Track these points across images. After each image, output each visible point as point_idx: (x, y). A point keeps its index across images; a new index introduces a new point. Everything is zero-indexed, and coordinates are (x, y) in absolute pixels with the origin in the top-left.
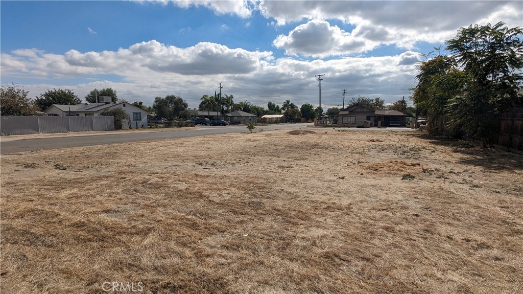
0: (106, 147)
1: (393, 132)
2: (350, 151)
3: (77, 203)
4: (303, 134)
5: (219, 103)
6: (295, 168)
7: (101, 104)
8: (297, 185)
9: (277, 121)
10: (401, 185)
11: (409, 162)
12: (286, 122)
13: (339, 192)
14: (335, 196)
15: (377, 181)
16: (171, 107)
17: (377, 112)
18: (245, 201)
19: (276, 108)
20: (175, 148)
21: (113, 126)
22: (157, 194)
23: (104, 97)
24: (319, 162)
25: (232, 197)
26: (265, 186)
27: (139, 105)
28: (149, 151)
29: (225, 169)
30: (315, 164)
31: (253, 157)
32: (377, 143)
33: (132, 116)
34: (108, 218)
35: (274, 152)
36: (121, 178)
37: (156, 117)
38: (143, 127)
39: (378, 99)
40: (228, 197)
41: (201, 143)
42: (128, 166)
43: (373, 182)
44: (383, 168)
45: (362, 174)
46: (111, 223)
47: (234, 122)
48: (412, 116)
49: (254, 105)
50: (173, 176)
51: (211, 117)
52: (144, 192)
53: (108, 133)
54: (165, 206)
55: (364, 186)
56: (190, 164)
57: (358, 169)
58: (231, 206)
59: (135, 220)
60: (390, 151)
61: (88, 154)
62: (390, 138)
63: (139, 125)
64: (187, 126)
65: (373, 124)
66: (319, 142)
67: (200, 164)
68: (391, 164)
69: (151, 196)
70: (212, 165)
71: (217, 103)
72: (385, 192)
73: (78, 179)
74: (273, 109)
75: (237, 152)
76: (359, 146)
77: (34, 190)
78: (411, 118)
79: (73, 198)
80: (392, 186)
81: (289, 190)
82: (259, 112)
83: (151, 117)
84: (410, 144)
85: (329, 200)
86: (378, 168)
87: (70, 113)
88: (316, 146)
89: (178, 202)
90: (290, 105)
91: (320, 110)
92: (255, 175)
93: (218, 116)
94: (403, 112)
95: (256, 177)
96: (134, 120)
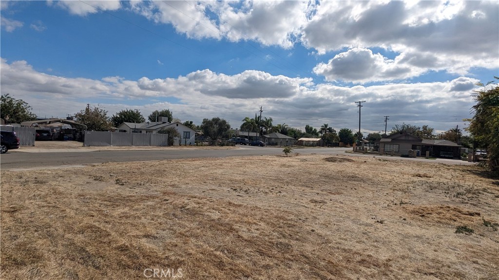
0: (158, 163)
1: (445, 165)
2: (391, 186)
3: (126, 223)
4: (340, 161)
5: (259, 125)
6: (329, 204)
7: (160, 123)
8: (329, 226)
9: (313, 145)
10: (455, 240)
11: (465, 208)
12: (323, 146)
13: (376, 241)
14: (371, 245)
15: (424, 231)
16: (216, 128)
17: (425, 142)
18: (273, 241)
19: (313, 132)
20: (215, 169)
21: (166, 143)
22: (192, 222)
23: (163, 117)
24: (355, 199)
25: (260, 234)
26: (295, 224)
27: (189, 125)
28: (192, 171)
29: (258, 198)
30: (351, 201)
31: (286, 187)
32: (424, 179)
33: (182, 135)
34: (147, 244)
35: (307, 181)
36: (164, 200)
37: (202, 135)
38: (190, 144)
39: (426, 127)
40: (256, 234)
41: (239, 165)
42: (173, 186)
43: (418, 231)
44: (431, 214)
45: (405, 219)
46: (148, 251)
47: (271, 143)
48: (468, 147)
49: (292, 128)
50: (208, 202)
51: (250, 138)
52: (181, 218)
53: (162, 148)
54: (197, 237)
55: (407, 236)
56: (226, 189)
57: (400, 212)
58: (259, 245)
59: (169, 250)
60: (441, 191)
61: (143, 170)
62: (440, 173)
63: (187, 142)
64: (228, 146)
65: (420, 154)
66: (357, 172)
67: (235, 190)
68: (441, 211)
69: (187, 224)
70: (245, 191)
71: (257, 125)
72: (433, 247)
73: (131, 196)
74: (310, 132)
75: (271, 179)
76: (403, 181)
77: (96, 205)
78: (467, 149)
79: (124, 218)
80: (442, 241)
81: (320, 232)
82: (296, 135)
83: (199, 135)
84: (466, 183)
85: (365, 250)
86: (424, 213)
87: (135, 131)
88: (353, 178)
89: (209, 233)
90: (328, 129)
91: (359, 135)
92: (286, 209)
93: (256, 137)
94: (456, 142)
95: (286, 211)
96: (184, 138)
